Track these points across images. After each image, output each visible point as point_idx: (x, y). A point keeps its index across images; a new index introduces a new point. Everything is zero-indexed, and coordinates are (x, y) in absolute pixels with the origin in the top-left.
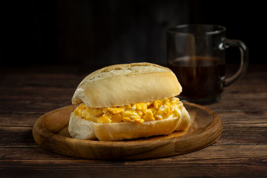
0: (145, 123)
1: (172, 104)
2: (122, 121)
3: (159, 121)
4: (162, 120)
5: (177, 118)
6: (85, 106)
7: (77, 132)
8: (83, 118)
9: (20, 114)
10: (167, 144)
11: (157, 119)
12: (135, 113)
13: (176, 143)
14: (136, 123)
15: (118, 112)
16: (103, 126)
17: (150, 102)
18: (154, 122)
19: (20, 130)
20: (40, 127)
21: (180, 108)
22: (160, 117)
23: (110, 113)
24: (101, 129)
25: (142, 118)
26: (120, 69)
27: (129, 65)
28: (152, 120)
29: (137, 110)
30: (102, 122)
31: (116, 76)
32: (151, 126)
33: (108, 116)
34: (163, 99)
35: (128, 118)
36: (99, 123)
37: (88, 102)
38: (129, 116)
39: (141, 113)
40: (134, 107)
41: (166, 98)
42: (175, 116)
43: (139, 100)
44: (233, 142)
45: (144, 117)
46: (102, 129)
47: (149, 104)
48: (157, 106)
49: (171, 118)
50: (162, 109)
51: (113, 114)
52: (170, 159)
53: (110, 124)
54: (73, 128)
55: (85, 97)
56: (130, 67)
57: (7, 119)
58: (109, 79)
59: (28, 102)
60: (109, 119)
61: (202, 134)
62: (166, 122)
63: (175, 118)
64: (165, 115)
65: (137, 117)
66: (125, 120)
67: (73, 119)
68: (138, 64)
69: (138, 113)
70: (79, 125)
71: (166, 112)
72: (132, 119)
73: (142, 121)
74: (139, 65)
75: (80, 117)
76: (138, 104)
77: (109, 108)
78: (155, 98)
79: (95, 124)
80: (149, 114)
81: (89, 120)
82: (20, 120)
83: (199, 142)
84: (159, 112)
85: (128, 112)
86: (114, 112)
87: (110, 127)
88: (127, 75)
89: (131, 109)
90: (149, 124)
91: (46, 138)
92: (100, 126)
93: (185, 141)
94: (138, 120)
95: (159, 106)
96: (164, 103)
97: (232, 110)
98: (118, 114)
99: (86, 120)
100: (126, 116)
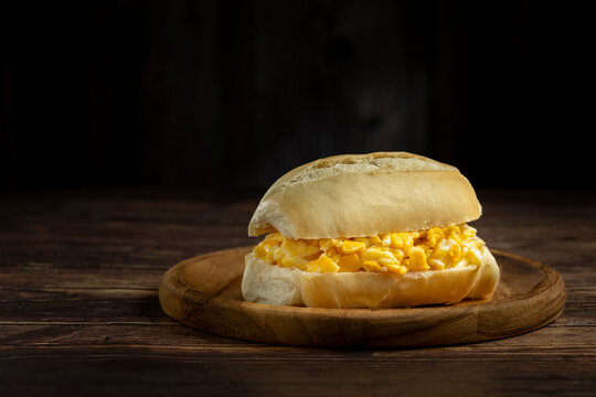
0: (409, 275)
1: (464, 238)
2: (362, 269)
3: (437, 272)
4: (444, 271)
5: (475, 267)
6: (279, 239)
7: (262, 293)
8: (275, 263)
9: (118, 268)
10: (461, 316)
11: (433, 267)
12: (388, 253)
13: (480, 315)
14: (390, 274)
15: (354, 249)
16: (321, 279)
17: (420, 231)
18: (427, 274)
19: (128, 294)
20: (179, 283)
21: (480, 248)
22: (440, 263)
23: (336, 251)
24: (317, 286)
25: (402, 264)
26: (352, 163)
27: (371, 156)
28: (424, 270)
29: (393, 247)
30: (319, 269)
31: (349, 175)
32: (420, 282)
33: (331, 257)
34: (446, 225)
35: (374, 263)
36: (312, 272)
37: (288, 228)
38: (376, 258)
39: (401, 254)
40: (387, 240)
41: (453, 225)
42: (469, 263)
43: (396, 226)
44: (591, 321)
45: (408, 262)
46: (319, 285)
47: (417, 235)
48: (433, 238)
49: (461, 267)
50: (444, 247)
51: (343, 254)
52: (468, 349)
53: (337, 274)
54: (251, 285)
55: (282, 216)
56: (372, 159)
57: (91, 276)
58: (334, 180)
59: (126, 249)
60: (335, 264)
61: (531, 300)
62: (451, 275)
63: (472, 268)
64: (450, 260)
65: (392, 261)
66: (369, 266)
67: (252, 267)
68: (389, 153)
69: (394, 252)
70: (266, 278)
71: (452, 254)
72: (382, 266)
73: (404, 270)
74: (393, 157)
75: (268, 261)
76: (395, 235)
77: (335, 241)
78: (431, 224)
79: (304, 273)
80: (418, 256)
81: (291, 266)
82: (121, 278)
83: (525, 316)
84: (438, 252)
85: (372, 250)
86: (345, 249)
87: (337, 281)
88: (372, 174)
89: (380, 245)
90: (417, 277)
91: (196, 304)
92: (315, 279)
93: (499, 311)
94: (397, 267)
95: (438, 241)
96: (448, 234)
97: (573, 268)
98: (352, 253)
99: (282, 266)
100: (370, 258)
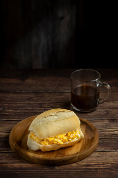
0: (64, 144)
2: (53, 144)
4: (71, 141)
6: (35, 135)
8: (34, 140)
12: (59, 140)
13: (79, 157)
14: (60, 144)
16: (44, 147)
18: (68, 142)
20: (13, 140)
21: (80, 133)
25: (62, 141)
26: (51, 115)
29: (60, 138)
30: (44, 144)
31: (50, 122)
32: (66, 144)
33: (46, 142)
35: (56, 143)
38: (56, 141)
39: (62, 139)
40: (59, 137)
41: (73, 131)
43: (61, 133)
47: (65, 134)
48: (69, 135)
49: (75, 140)
50: (71, 137)
51: (49, 141)
53: (48, 146)
54: (29, 144)
56: (56, 113)
60: (47, 144)
62: (73, 142)
63: (77, 139)
64: (73, 139)
65: (60, 142)
71: (73, 137)
72: (58, 143)
73: (62, 143)
76: (60, 135)
77: (47, 138)
78: (68, 132)
79: (41, 145)
80: (66, 140)
81: (38, 142)
85: (56, 140)
88: (55, 121)
89: (57, 138)
96: (72, 133)
98: (51, 141)
99: (36, 142)
100: (55, 141)
